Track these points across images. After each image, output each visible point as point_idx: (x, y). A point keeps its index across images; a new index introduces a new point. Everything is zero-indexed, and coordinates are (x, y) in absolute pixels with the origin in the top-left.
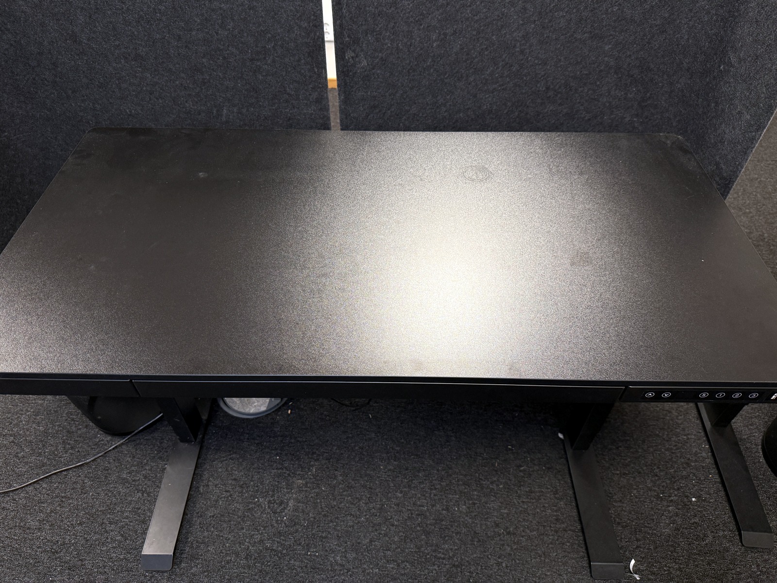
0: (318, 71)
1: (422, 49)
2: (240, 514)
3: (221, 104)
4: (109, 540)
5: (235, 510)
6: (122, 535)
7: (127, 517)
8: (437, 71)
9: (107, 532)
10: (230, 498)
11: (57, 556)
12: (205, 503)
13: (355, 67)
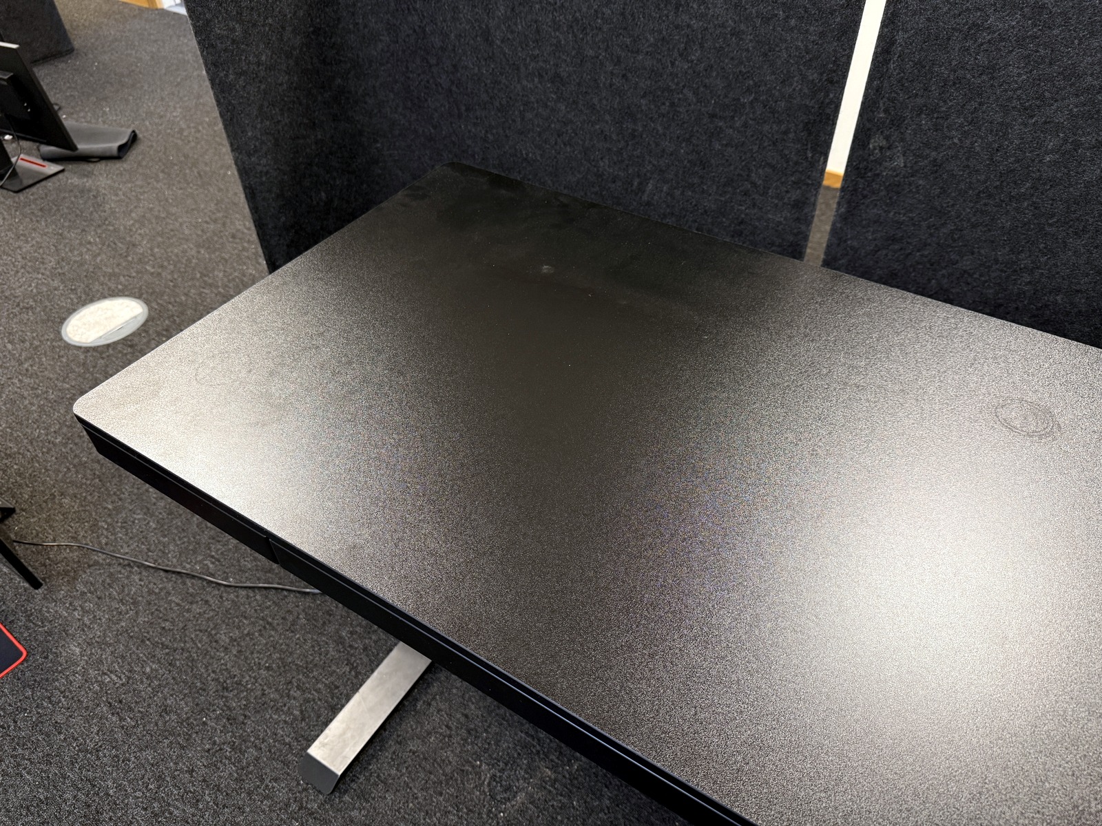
0: (812, 157)
1: (1017, 161)
2: (448, 770)
3: (648, 174)
4: (285, 709)
5: (444, 761)
6: (302, 712)
7: (318, 691)
8: (1036, 208)
9: (288, 696)
10: (447, 740)
11: (226, 694)
12: (414, 727)
13: (880, 164)
